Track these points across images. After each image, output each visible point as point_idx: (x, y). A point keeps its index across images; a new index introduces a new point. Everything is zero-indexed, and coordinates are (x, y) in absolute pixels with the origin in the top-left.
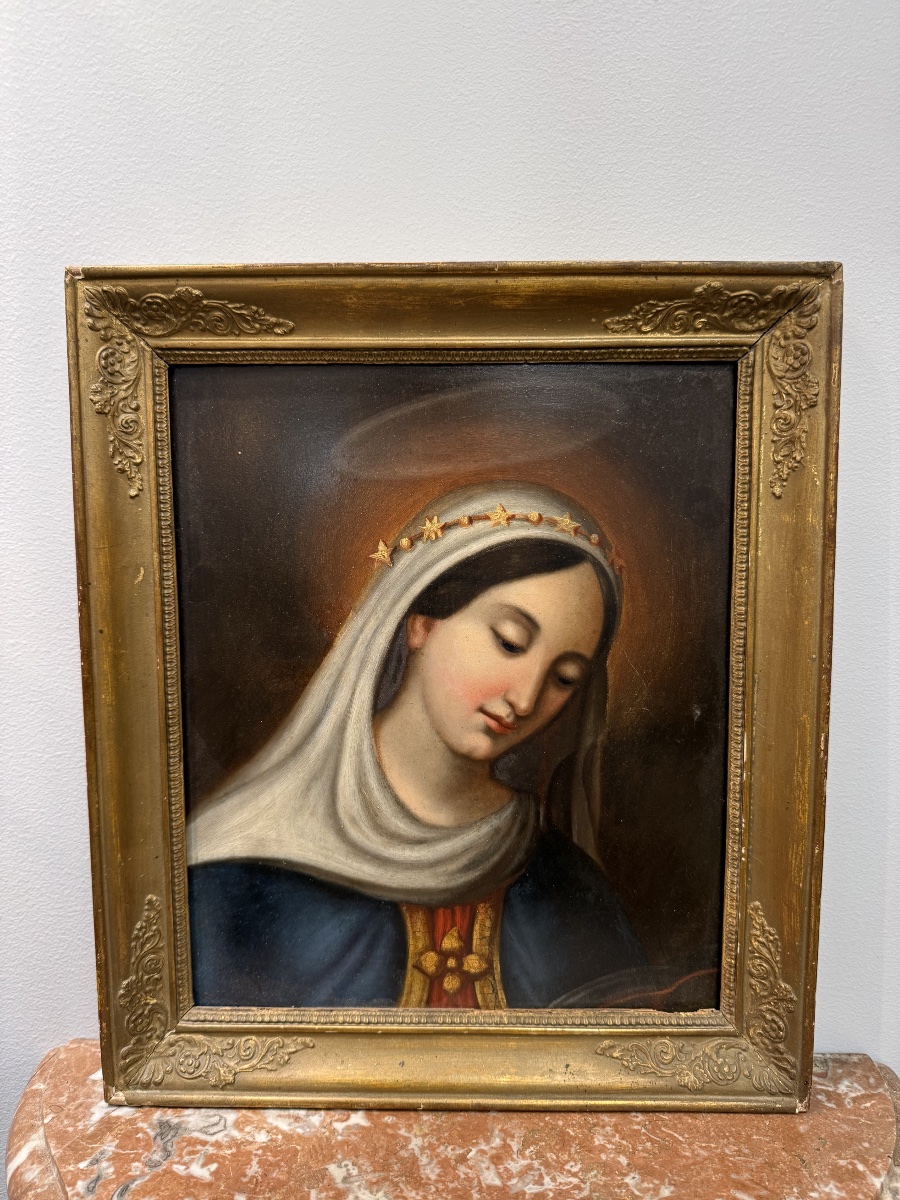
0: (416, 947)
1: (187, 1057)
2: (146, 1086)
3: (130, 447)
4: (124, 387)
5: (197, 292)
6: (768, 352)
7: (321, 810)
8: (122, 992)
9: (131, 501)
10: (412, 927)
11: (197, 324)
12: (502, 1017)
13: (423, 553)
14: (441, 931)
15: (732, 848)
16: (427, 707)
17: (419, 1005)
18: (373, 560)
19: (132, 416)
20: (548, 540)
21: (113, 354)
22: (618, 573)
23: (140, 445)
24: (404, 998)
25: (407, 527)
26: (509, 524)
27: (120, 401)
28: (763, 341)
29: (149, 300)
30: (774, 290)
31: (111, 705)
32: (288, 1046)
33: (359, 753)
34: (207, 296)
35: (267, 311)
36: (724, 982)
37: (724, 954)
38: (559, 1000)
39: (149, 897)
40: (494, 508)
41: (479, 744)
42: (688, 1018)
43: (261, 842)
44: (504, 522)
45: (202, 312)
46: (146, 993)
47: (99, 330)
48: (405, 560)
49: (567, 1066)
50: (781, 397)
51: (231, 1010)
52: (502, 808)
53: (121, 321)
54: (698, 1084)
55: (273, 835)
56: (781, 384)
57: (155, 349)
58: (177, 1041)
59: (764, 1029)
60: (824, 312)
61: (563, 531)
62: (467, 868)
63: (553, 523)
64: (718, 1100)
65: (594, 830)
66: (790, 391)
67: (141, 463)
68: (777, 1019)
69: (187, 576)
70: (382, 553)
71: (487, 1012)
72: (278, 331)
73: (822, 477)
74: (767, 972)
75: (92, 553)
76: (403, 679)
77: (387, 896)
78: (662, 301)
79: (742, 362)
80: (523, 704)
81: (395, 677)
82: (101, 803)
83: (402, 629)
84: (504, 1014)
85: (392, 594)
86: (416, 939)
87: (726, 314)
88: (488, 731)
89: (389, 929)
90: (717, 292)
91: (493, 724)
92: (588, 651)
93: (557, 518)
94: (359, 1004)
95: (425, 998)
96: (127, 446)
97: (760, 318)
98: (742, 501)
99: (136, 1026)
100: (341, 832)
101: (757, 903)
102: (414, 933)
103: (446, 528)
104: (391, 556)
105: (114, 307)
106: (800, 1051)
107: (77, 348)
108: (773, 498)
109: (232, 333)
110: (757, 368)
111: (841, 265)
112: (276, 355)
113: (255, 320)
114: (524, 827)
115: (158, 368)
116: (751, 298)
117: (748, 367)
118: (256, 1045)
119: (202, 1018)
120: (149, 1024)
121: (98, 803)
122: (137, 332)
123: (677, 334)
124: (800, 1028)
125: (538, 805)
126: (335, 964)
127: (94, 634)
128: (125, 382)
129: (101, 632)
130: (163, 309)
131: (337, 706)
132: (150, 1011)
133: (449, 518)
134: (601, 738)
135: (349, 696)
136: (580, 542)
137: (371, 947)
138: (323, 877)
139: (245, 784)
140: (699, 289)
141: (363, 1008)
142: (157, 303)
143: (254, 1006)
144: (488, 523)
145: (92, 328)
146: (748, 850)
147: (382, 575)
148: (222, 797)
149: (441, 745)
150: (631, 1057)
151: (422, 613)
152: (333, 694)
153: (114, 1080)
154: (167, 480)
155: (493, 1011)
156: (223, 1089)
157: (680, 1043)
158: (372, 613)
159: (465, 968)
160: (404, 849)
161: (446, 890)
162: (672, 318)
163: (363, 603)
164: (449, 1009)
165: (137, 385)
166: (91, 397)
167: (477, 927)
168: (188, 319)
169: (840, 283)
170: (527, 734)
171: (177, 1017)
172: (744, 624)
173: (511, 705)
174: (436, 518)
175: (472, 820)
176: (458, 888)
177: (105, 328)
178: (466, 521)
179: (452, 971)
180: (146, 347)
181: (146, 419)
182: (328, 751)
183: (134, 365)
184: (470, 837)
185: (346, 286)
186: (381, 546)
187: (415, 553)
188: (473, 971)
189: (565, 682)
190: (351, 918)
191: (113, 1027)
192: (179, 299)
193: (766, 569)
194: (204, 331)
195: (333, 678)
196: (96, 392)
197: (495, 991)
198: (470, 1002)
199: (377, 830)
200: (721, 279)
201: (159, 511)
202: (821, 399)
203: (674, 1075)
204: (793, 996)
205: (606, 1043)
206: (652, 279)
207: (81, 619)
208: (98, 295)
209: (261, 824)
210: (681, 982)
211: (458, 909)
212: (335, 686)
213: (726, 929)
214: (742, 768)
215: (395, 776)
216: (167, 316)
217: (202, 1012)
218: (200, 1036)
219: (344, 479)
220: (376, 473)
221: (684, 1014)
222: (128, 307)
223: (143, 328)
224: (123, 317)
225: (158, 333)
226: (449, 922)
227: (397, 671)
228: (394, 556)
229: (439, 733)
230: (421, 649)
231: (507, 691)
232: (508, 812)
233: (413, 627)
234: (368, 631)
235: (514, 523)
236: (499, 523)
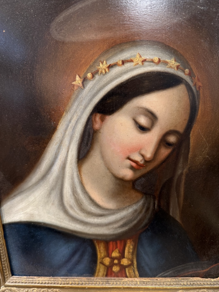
0: (101, 256)
7: (56, 202)
10: (99, 248)
12: (137, 282)
13: (99, 81)
14: (111, 250)
17: (103, 276)
18: (74, 85)
20: (163, 73)
22: (198, 89)
24: (96, 274)
25: (91, 67)
26: (143, 64)
33: (72, 178)
38: (161, 274)
40: (135, 56)
41: (128, 174)
42: (215, 281)
43: (32, 215)
44: (140, 63)
48: (90, 85)
51: (26, 278)
52: (138, 202)
55: (36, 212)
58: (5, 290)
61: (171, 67)
62: (122, 226)
63: (166, 63)
65: (180, 210)
70: (78, 81)
71: (131, 279)
76: (91, 145)
77: (88, 237)
80: (149, 155)
81: (87, 144)
83: (89, 121)
84: (138, 280)
85: (84, 103)
86: (100, 252)
88: (132, 168)
89: (89, 249)
91: (134, 164)
92: (181, 129)
93: (168, 60)
94: (78, 276)
95: (105, 274)
100: (66, 212)
102: (100, 251)
103: (110, 67)
104: (83, 83)
114: (148, 209)
119: (15, 281)
125: (154, 201)
126: (67, 261)
131: (61, 157)
133: (112, 62)
134: (185, 170)
135: (66, 153)
136: (180, 73)
137: (82, 256)
138: (59, 230)
139: (22, 192)
141: (80, 278)
143: (36, 276)
144: (132, 64)
147: (79, 93)
148: (13, 197)
149: (110, 174)
151: (99, 112)
152: (59, 152)
155: (133, 279)
158: (74, 113)
159: (122, 263)
160: (94, 219)
161: (113, 235)
163: (70, 108)
164: (115, 278)
167: (127, 249)
170: (150, 169)
171: (4, 281)
173: (143, 156)
174: (105, 62)
175: (124, 206)
176: (119, 234)
178: (121, 63)
179: (116, 264)
182: (58, 178)
184: (124, 213)
186: (78, 78)
187: (95, 81)
188: (125, 264)
189: (169, 144)
190: (73, 245)
195: (58, 145)
197: (134, 271)
198: (124, 275)
199: (82, 211)
205: (180, 291)
209: (31, 208)
210: (212, 267)
211: (118, 242)
212: (59, 148)
215: (89, 188)
217: (15, 278)
218: (15, 288)
219: (57, 42)
220: (73, 39)
221: (212, 280)
226: (115, 247)
227: (88, 140)
228: (84, 83)
229: (109, 169)
230: (99, 130)
231: (141, 149)
232: (141, 203)
233: (95, 119)
234: (73, 122)
235: (146, 63)
236: (138, 64)
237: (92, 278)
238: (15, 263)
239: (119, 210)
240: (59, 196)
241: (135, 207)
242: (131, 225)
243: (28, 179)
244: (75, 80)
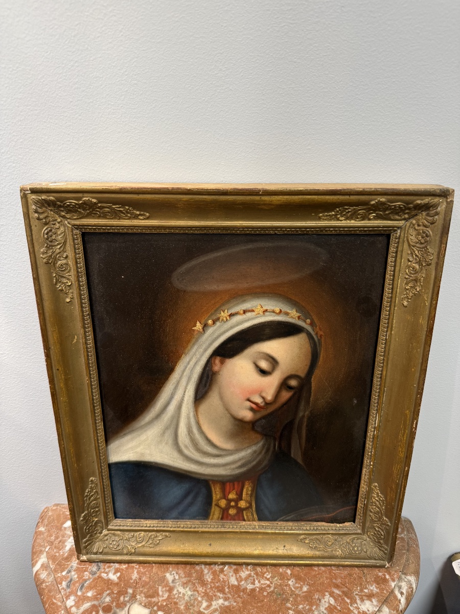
0: (216, 497)
1: (113, 541)
2: (96, 553)
3: (65, 277)
4: (59, 247)
5: (94, 200)
6: (408, 231)
7: (170, 442)
8: (81, 519)
9: (68, 304)
10: (215, 489)
11: (96, 214)
12: (255, 525)
13: (219, 327)
14: (228, 491)
15: (366, 461)
16: (222, 398)
17: (218, 519)
18: (194, 330)
19: (64, 261)
20: (284, 322)
21: (51, 231)
22: (319, 338)
23: (70, 276)
24: (211, 517)
25: (212, 314)
26: (264, 314)
27: (57, 255)
28: (406, 226)
29: (68, 204)
30: (415, 203)
31: (66, 402)
32: (159, 537)
33: (188, 418)
34: (100, 202)
35: (134, 209)
36: (357, 513)
37: (359, 502)
38: (281, 518)
39: (91, 479)
40: (256, 306)
41: (248, 415)
42: (340, 527)
43: (142, 454)
44: (262, 313)
45: (98, 208)
46: (92, 517)
47: (42, 219)
48: (210, 331)
49: (284, 546)
50: (412, 256)
51: (132, 521)
52: (257, 443)
53: (54, 212)
54: (343, 556)
55: (147, 452)
56: (413, 249)
57: (74, 225)
58: (108, 534)
59: (374, 533)
60: (441, 216)
61: (292, 317)
62: (240, 467)
63: (287, 314)
64: (351, 562)
65: (301, 452)
66: (417, 254)
67: (71, 284)
68: (381, 531)
69: (99, 336)
70: (199, 326)
71: (249, 522)
72: (141, 218)
73: (429, 301)
74: (378, 512)
75: (50, 333)
76: (209, 386)
77: (203, 478)
78: (352, 206)
79: (393, 235)
80: (269, 397)
81: (205, 385)
82: (65, 444)
83: (209, 363)
84: (256, 523)
85: (204, 347)
86: (216, 494)
87: (387, 212)
88: (252, 409)
89: (204, 490)
90: (383, 203)
91: (254, 406)
92: (302, 374)
93: (288, 311)
94: (190, 519)
95: (220, 516)
96: (63, 277)
97: (405, 214)
98: (387, 307)
99: (89, 531)
100: (180, 451)
101: (376, 484)
102: (215, 492)
103: (231, 315)
104: (203, 328)
105: (49, 206)
106: (390, 545)
107: (31, 230)
108: (403, 306)
109: (115, 218)
110: (401, 240)
111: (454, 191)
112: (140, 229)
113: (128, 213)
114: (268, 450)
115: (76, 235)
116: (401, 206)
117: (396, 238)
118: (144, 536)
119: (119, 524)
120: (95, 528)
121: (64, 445)
122: (64, 217)
123: (359, 221)
124: (391, 536)
125: (275, 442)
126: (179, 503)
127: (54, 371)
128: (58, 244)
129: (58, 370)
130: (77, 207)
131: (177, 397)
132: (95, 523)
133: (233, 311)
134: (307, 413)
135: (183, 393)
136: (301, 323)
137: (195, 498)
138: (172, 470)
139: (133, 431)
140: (373, 202)
141: (192, 521)
142: (73, 205)
143: (142, 519)
144: (253, 313)
145: (38, 219)
146: (374, 463)
147: (199, 337)
148: (122, 436)
149: (228, 415)
150: (313, 543)
151: (219, 355)
152: (175, 392)
153: (81, 552)
154: (85, 292)
155: (251, 522)
156: (130, 555)
157: (336, 537)
158: (193, 355)
159: (239, 505)
160: (210, 459)
161: (230, 476)
162: (357, 214)
163: (189, 350)
164: (231, 521)
165: (65, 245)
166: (41, 256)
167: (245, 490)
168: (90, 212)
169: (452, 201)
170: (271, 411)
171: (107, 525)
172: (382, 365)
173: (263, 398)
174: (226, 310)
175: (243, 447)
176: (236, 475)
177: (45, 218)
178: (242, 312)
179: (233, 507)
180: (68, 225)
181: (71, 263)
182: (173, 417)
183: (63, 234)
184: (242, 454)
185: (177, 199)
186: (198, 324)
187: (215, 327)
188: (242, 507)
189: (290, 388)
190: (186, 486)
191: (79, 532)
192: (85, 203)
193: (395, 340)
194: (99, 217)
195: (175, 385)
196: (43, 253)
197: (252, 515)
198: (241, 518)
199: (198, 451)
200: (386, 197)
201: (82, 307)
202: (433, 263)
203: (332, 551)
204: (389, 524)
205: (302, 537)
206: (347, 197)
207: (47, 365)
208: (39, 201)
209: (142, 447)
210: (338, 511)
211: (236, 484)
212: (176, 388)
213: (360, 493)
214: (375, 428)
215: (205, 428)
216: (79, 210)
217: (118, 521)
218: (119, 532)
219: (178, 290)
220: (195, 288)
221: (338, 525)
222: (57, 206)
223: (66, 215)
224: (54, 210)
225: (75, 217)
226: (232, 488)
227: (206, 382)
228: (205, 328)
229: (227, 410)
230: (218, 372)
231: (261, 392)
232: (260, 444)
233: (214, 362)
234: (192, 363)
235: (267, 313)
236: (259, 314)
237: (206, 521)
238: (120, 504)
239: (237, 451)
240: (173, 435)
241: (254, 448)
242: (250, 466)
243: (141, 418)
244: (195, 326)
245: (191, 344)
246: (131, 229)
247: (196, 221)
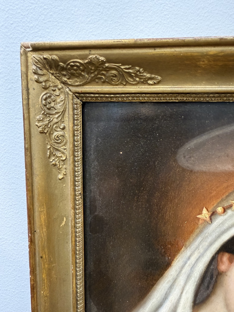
3: (59, 151)
4: (57, 116)
5: (102, 58)
9: (60, 181)
11: (100, 78)
18: (199, 219)
19: (61, 133)
21: (50, 97)
23: (65, 149)
25: (222, 200)
27: (53, 125)
29: (72, 64)
31: (47, 296)
34: (109, 61)
35: (145, 70)
45: (105, 71)
47: (41, 83)
48: (219, 220)
53: (55, 77)
57: (74, 93)
67: (65, 159)
69: (89, 219)
70: (205, 214)
72: (150, 82)
75: (37, 214)
76: (213, 288)
81: (208, 287)
83: (214, 260)
85: (210, 239)
96: (57, 150)
104: (210, 217)
105: (51, 68)
107: (28, 94)
109: (121, 84)
112: (147, 97)
113: (137, 76)
115: (76, 104)
122: (64, 83)
127: (37, 259)
128: (57, 113)
129: (42, 257)
130: (80, 69)
135: (180, 294)
142: (77, 66)
145: (37, 81)
147: (204, 227)
151: (228, 252)
152: (170, 292)
154: (79, 169)
158: (196, 249)
163: (191, 243)
165: (64, 115)
166: (37, 123)
168: (95, 75)
177: (45, 81)
180: (70, 92)
181: (68, 135)
183: (62, 103)
185: (202, 53)
186: (205, 211)
187: (226, 217)
192: (90, 63)
194: (104, 83)
195: (171, 283)
196: (39, 121)
201: (75, 185)
207: (30, 252)
208: (41, 61)
212: (171, 288)
216: (82, 73)
219: (184, 170)
220: (203, 168)
222: (59, 68)
223: (68, 81)
224: (56, 74)
225: (77, 84)
227: (210, 283)
228: (212, 217)
230: (225, 272)
233: (221, 260)
234: (193, 259)
244: (200, 213)
245: (194, 235)
246: (137, 97)
247: (215, 85)
